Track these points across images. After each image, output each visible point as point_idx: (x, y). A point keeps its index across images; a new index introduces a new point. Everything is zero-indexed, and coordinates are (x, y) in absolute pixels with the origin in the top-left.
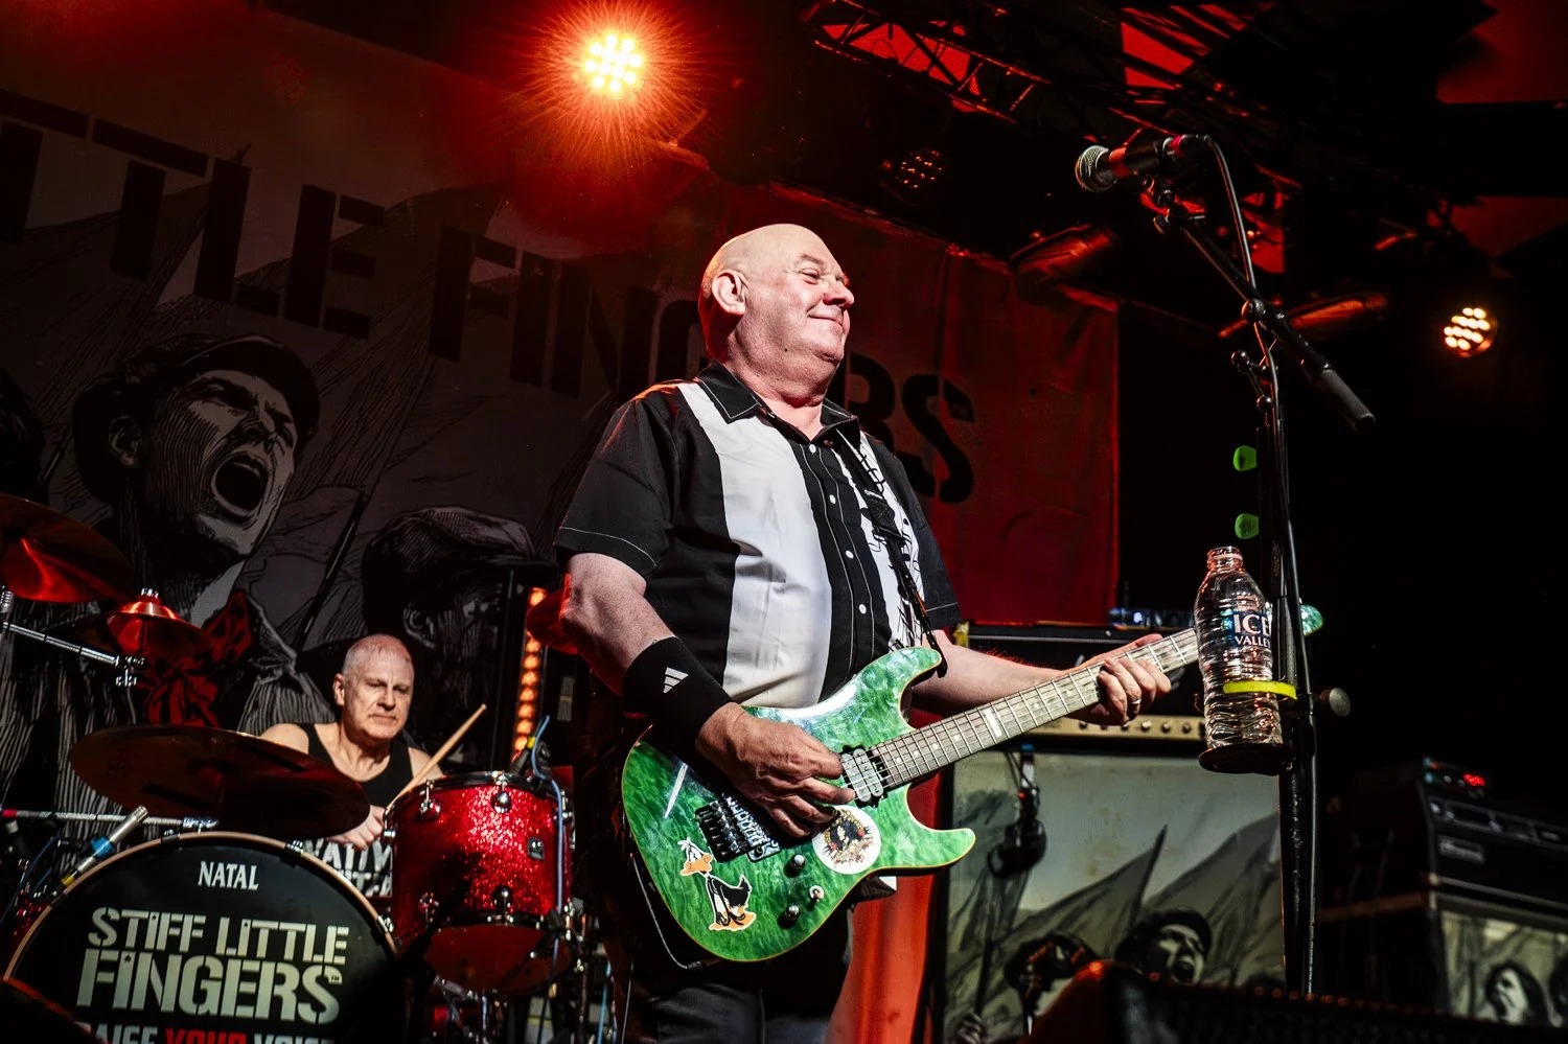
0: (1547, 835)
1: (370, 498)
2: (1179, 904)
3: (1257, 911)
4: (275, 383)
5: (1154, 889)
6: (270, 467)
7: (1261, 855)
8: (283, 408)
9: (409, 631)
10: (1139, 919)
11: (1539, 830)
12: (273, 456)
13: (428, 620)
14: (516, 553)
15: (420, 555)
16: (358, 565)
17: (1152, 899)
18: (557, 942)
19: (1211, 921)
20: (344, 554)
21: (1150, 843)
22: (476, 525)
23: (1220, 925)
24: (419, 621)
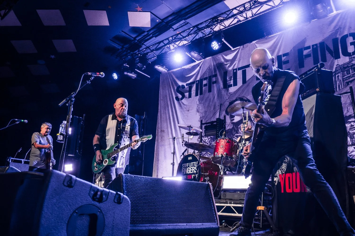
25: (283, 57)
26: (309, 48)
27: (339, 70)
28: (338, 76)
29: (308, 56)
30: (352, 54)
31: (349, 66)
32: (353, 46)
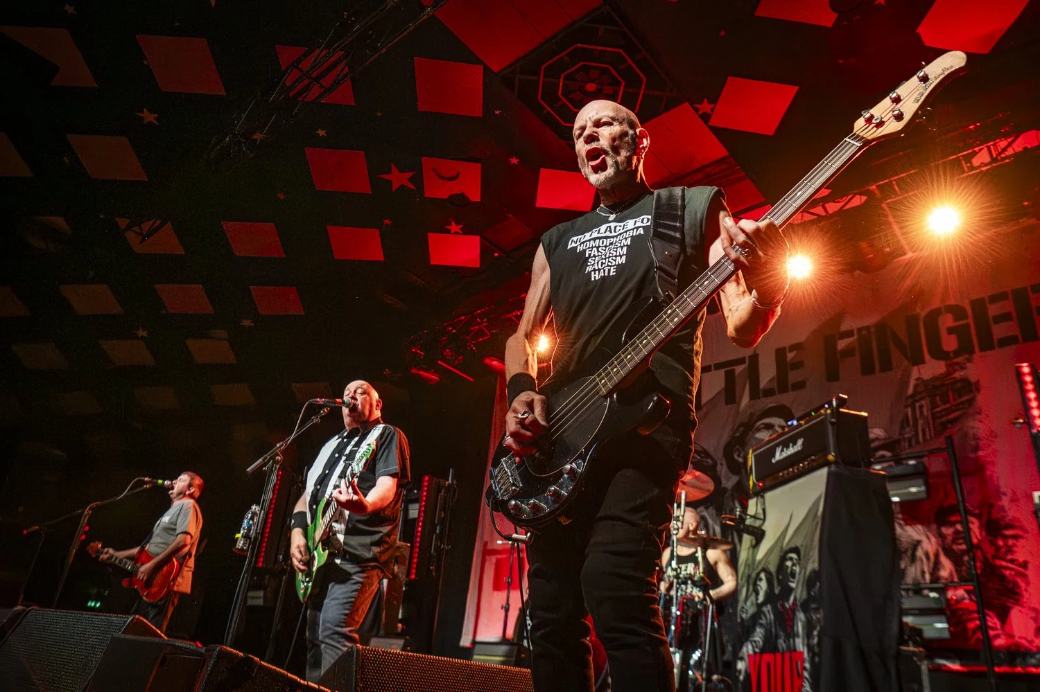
25: (790, 352)
26: (849, 334)
27: (921, 392)
28: (921, 407)
29: (848, 352)
30: (952, 355)
31: (946, 383)
32: (954, 337)
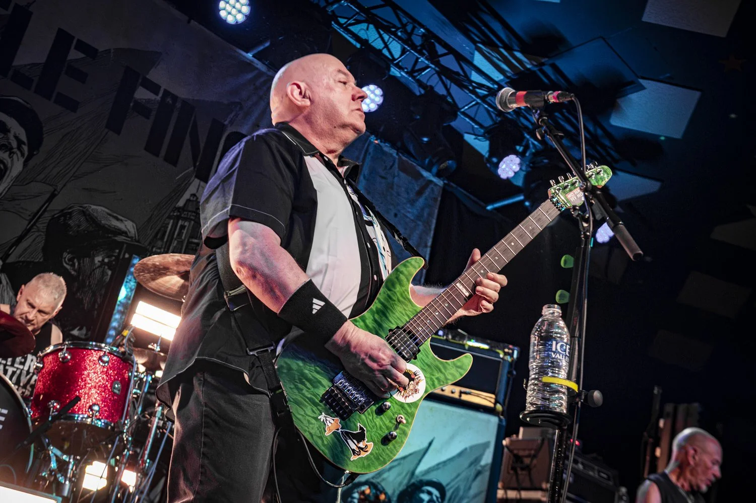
0: (603, 475)
1: (59, 192)
2: (433, 477)
3: (470, 488)
4: (22, 124)
5: (422, 467)
6: (9, 165)
7: (477, 460)
8: (24, 138)
9: (65, 265)
10: (413, 481)
11: (599, 472)
12: (12, 161)
13: (75, 260)
14: (127, 236)
15: (79, 226)
16: (46, 225)
17: (421, 472)
18: (118, 438)
19: (447, 488)
20: (39, 218)
21: (426, 445)
22: (111, 218)
23: (451, 491)
24: (71, 260)
25: (76, 48)
26: (154, 88)
27: (190, 211)
28: (183, 227)
29: (142, 109)
